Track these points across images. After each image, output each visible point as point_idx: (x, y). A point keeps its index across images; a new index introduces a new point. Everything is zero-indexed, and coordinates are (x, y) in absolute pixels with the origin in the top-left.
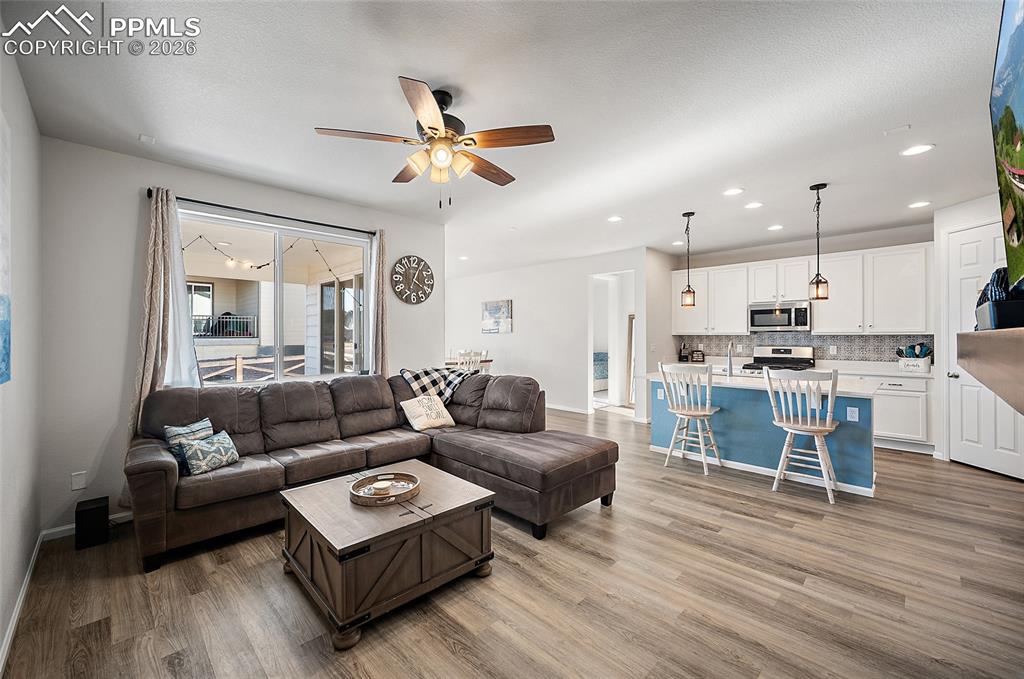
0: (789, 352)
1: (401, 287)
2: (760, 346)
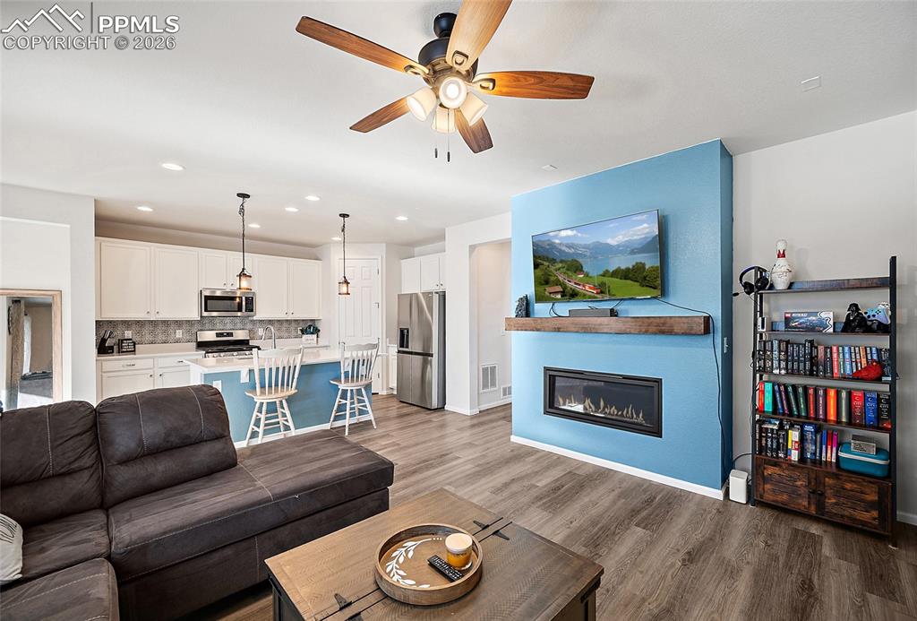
0: (231, 335)
2: (201, 330)
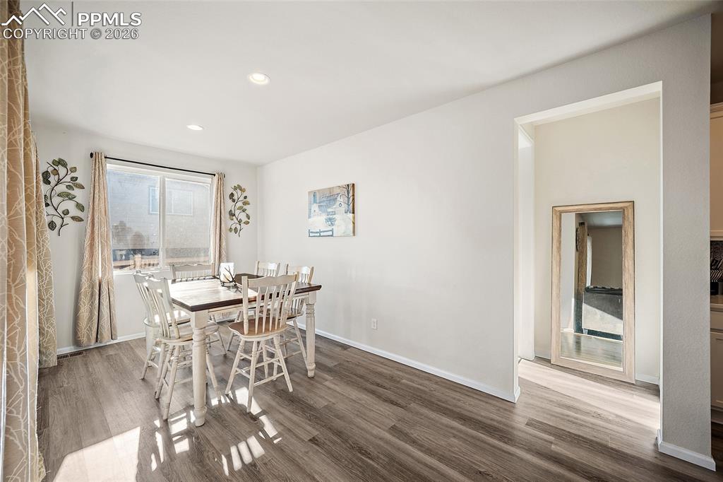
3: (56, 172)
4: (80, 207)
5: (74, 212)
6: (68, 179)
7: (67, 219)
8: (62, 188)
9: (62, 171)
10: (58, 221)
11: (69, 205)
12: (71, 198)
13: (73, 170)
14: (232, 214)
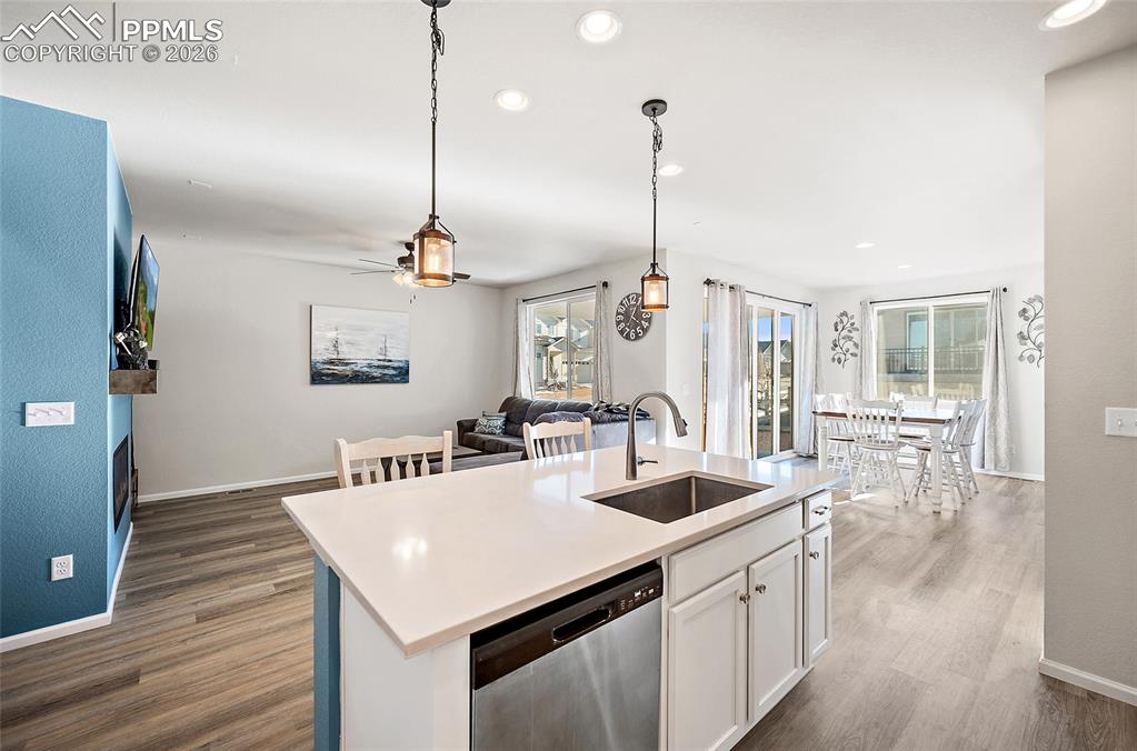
1: (622, 325)
3: (842, 322)
4: (856, 345)
5: (853, 350)
6: (849, 325)
7: (848, 356)
8: (845, 333)
9: (845, 319)
10: (843, 358)
11: (849, 345)
12: (850, 338)
13: (852, 317)
14: (1022, 337)
